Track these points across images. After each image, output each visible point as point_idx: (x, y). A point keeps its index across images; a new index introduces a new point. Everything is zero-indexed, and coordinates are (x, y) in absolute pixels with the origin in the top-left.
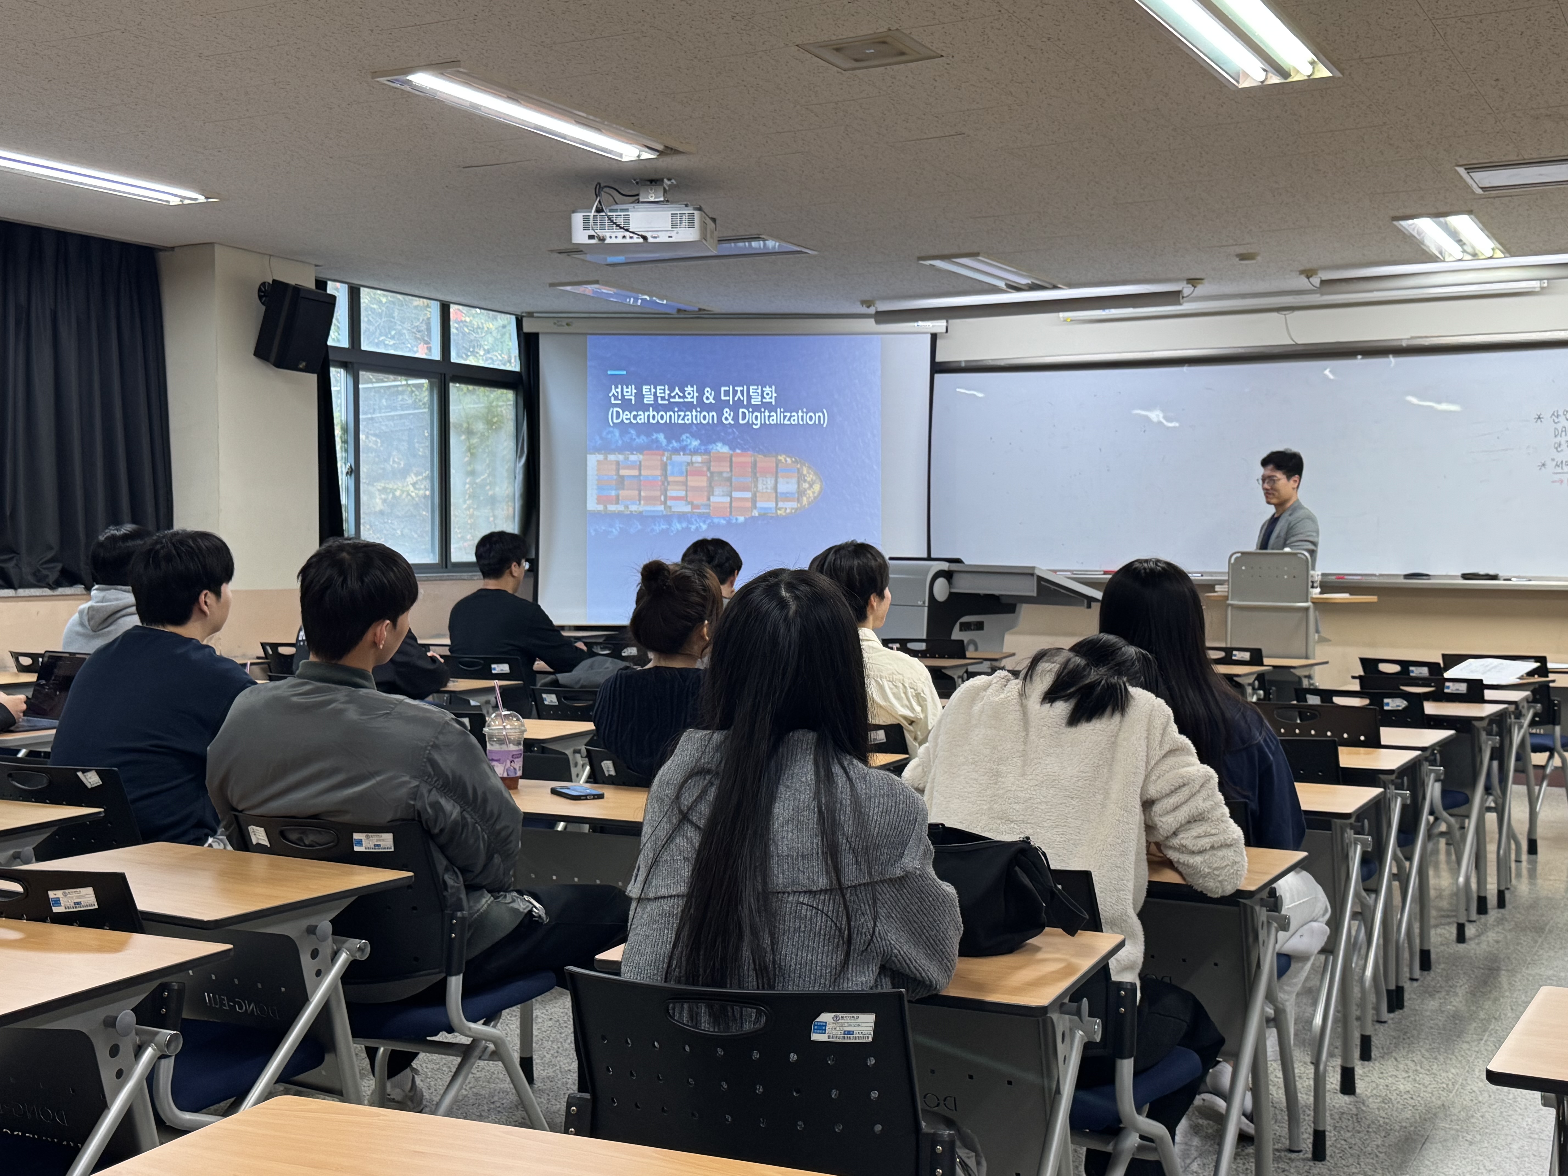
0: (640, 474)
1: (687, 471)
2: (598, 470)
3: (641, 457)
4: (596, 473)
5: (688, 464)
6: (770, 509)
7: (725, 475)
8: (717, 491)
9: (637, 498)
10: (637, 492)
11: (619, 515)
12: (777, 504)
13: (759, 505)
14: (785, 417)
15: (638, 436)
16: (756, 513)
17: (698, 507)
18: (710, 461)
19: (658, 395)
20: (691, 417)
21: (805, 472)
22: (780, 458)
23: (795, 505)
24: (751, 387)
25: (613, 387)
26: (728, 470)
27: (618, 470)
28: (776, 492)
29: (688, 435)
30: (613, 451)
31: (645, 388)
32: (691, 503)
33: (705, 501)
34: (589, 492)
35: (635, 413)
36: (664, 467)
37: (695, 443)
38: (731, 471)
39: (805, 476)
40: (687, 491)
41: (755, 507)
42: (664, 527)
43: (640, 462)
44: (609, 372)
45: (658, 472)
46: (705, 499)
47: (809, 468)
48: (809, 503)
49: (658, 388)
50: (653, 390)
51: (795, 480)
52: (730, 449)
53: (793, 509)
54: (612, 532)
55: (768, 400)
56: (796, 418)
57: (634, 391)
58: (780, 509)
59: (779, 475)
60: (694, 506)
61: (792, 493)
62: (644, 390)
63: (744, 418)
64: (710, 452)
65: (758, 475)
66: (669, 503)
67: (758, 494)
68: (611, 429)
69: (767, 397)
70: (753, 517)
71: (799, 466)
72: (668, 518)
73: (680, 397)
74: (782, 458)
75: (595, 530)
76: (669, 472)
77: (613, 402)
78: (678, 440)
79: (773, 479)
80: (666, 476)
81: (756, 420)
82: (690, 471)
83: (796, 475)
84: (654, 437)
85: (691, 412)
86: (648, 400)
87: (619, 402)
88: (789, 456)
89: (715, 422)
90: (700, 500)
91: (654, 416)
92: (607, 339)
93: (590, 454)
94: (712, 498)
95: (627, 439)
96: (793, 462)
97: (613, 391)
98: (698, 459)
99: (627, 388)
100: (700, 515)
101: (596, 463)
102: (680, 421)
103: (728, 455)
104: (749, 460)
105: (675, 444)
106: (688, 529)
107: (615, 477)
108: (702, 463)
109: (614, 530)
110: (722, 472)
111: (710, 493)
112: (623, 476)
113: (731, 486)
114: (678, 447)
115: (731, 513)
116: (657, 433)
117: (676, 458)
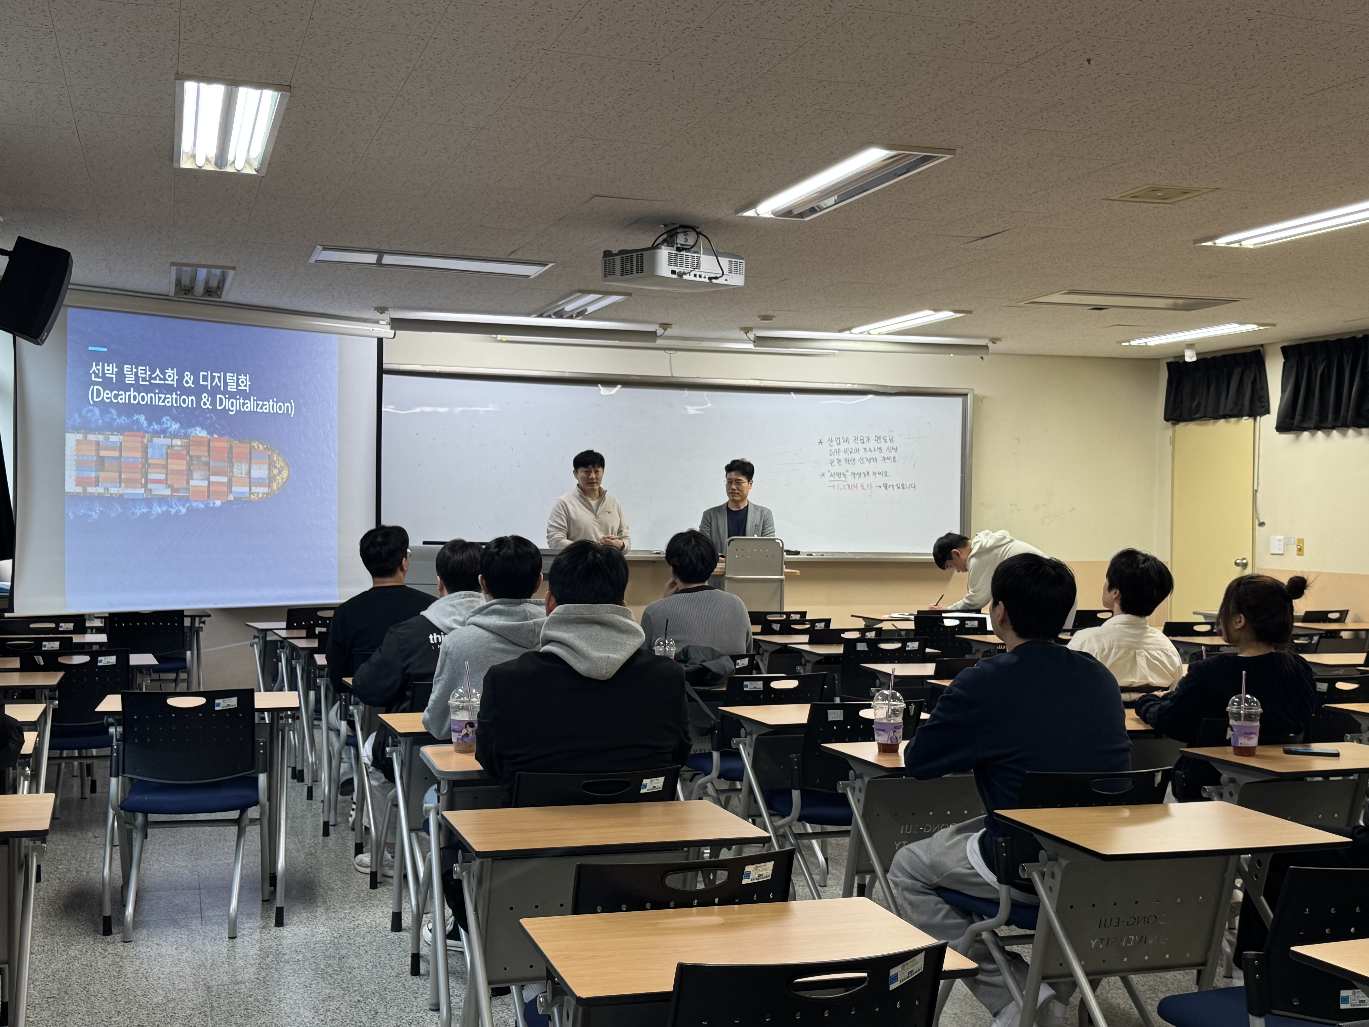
0: (121, 456)
1: (167, 454)
2: (77, 450)
3: (121, 437)
4: (75, 453)
5: (169, 447)
6: (244, 493)
7: (204, 459)
8: (196, 475)
9: (118, 480)
10: (117, 474)
11: (99, 497)
12: (250, 489)
13: (234, 489)
14: (258, 405)
15: (119, 416)
16: (231, 497)
17: (177, 490)
18: (190, 446)
19: (140, 375)
20: (171, 400)
21: (275, 459)
22: (253, 444)
23: (265, 490)
24: (228, 374)
25: (94, 363)
26: (207, 454)
27: (98, 451)
28: (250, 477)
29: (168, 418)
30: (93, 431)
31: (126, 368)
32: (171, 487)
33: (184, 485)
34: (67, 473)
35: (116, 392)
37: (176, 426)
38: (209, 455)
39: (275, 462)
40: (167, 474)
41: (231, 492)
42: (145, 510)
44: (90, 348)
45: (139, 455)
46: (185, 482)
47: (279, 454)
48: (278, 489)
49: (140, 368)
50: (134, 370)
51: (266, 466)
52: (208, 433)
53: (264, 493)
54: (91, 515)
55: (243, 388)
56: (268, 407)
57: (115, 370)
58: (253, 494)
59: (253, 461)
60: (174, 490)
61: (263, 479)
62: (125, 369)
63: (221, 405)
64: (189, 436)
65: (233, 460)
66: (150, 486)
67: (233, 479)
68: (91, 408)
69: (242, 385)
70: (229, 501)
71: (270, 453)
72: (148, 501)
73: (160, 379)
74: (255, 444)
75: (74, 513)
76: (149, 456)
77: (94, 379)
78: (159, 423)
79: (247, 464)
80: (146, 459)
81: (233, 406)
82: (170, 453)
83: (268, 462)
84: (135, 418)
85: (172, 395)
86: (130, 380)
87: (100, 380)
88: (261, 444)
89: (195, 406)
90: (180, 484)
91: (135, 396)
92: (87, 313)
93: (68, 432)
94: (191, 481)
95: (107, 419)
96: (264, 449)
97: (94, 368)
98: (178, 442)
99: (108, 366)
100: (180, 499)
101: (75, 443)
102: (160, 404)
103: (206, 440)
104: (226, 445)
105: (156, 426)
106: (168, 512)
107: (95, 458)
108: (181, 446)
109: (93, 513)
110: (201, 456)
111: (190, 477)
112: (103, 457)
113: (209, 471)
114: (159, 429)
115: (209, 497)
116: (138, 414)
117: (156, 440)
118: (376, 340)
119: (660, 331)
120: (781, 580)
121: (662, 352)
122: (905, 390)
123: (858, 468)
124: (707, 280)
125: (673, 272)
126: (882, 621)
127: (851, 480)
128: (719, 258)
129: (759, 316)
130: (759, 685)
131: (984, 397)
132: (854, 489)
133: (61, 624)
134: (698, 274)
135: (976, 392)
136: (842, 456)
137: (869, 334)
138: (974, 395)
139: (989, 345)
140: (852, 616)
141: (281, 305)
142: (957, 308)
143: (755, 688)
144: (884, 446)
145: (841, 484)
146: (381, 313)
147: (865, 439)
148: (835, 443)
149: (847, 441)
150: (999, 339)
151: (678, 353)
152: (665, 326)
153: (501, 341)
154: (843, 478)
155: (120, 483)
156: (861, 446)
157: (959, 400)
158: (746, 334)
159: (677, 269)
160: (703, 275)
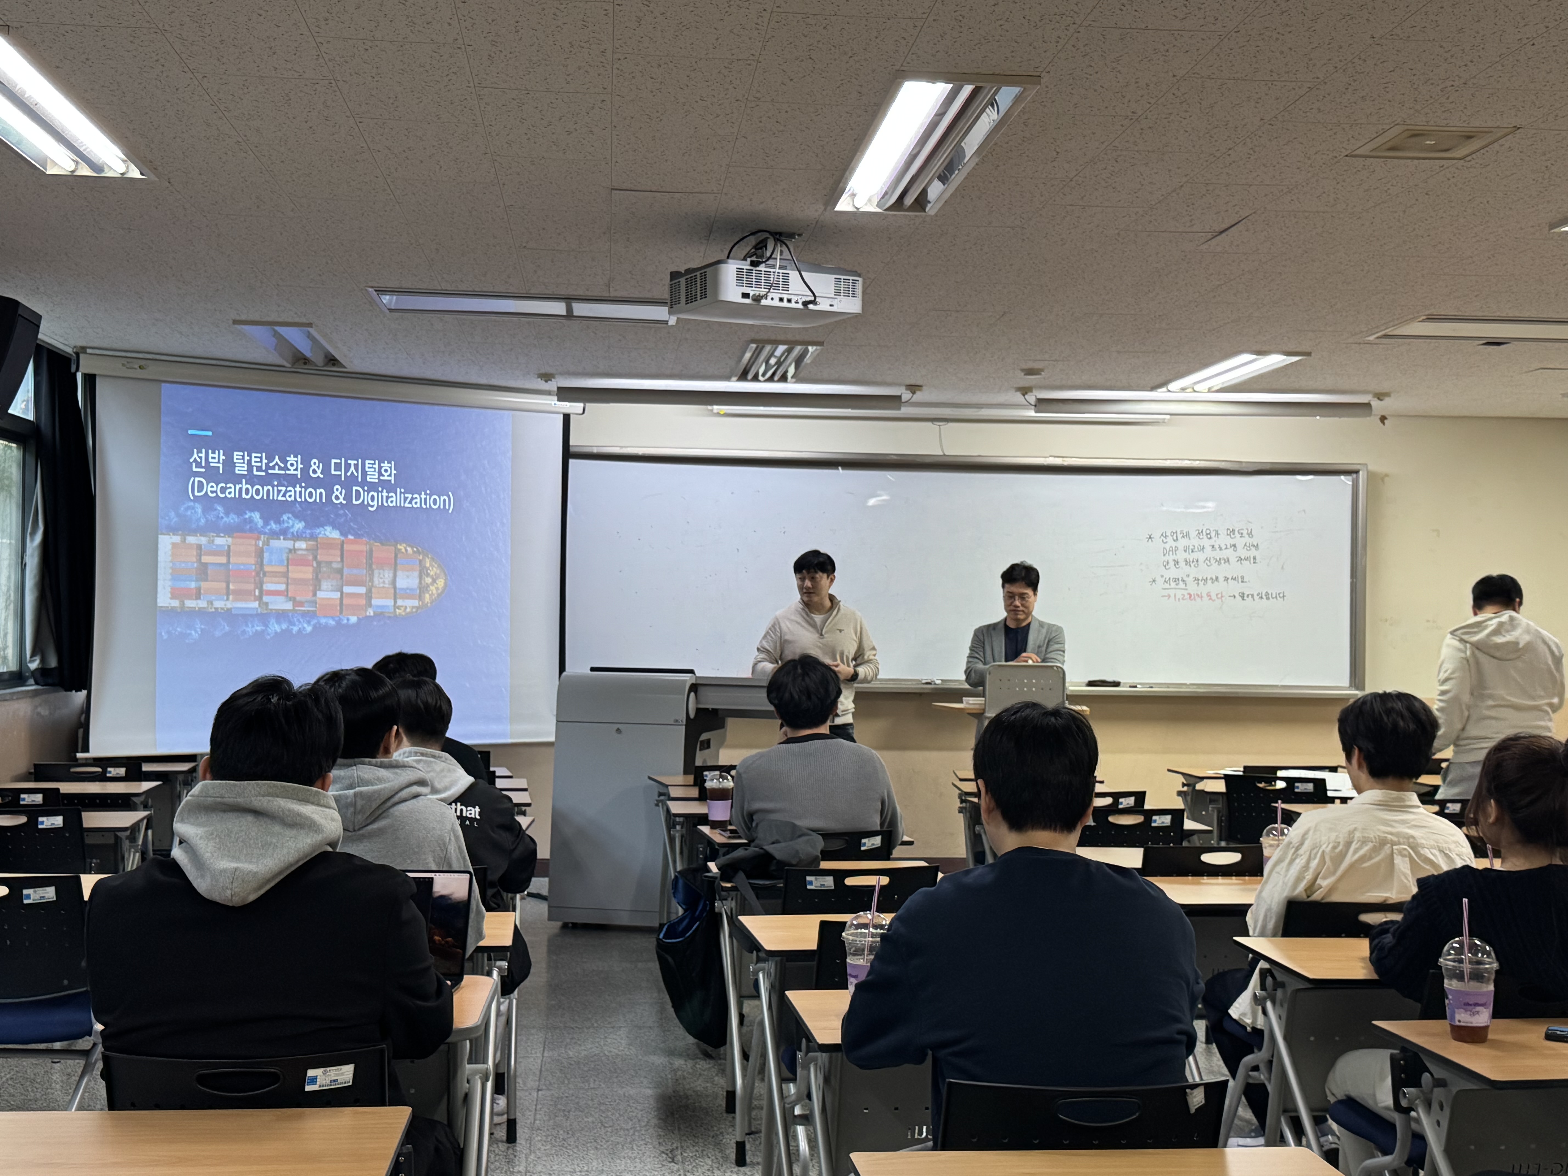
0: (229, 562)
1: (288, 560)
2: (173, 555)
3: (230, 540)
4: (170, 559)
5: (290, 550)
6: (387, 607)
7: (335, 565)
8: (325, 585)
9: (225, 591)
10: (224, 585)
11: (201, 612)
12: (395, 602)
13: (374, 602)
14: (406, 499)
15: (227, 514)
16: (370, 612)
17: (301, 604)
18: (317, 549)
19: (253, 464)
20: (293, 493)
21: (428, 565)
22: (399, 547)
23: (416, 603)
24: (367, 462)
25: (195, 451)
26: (339, 559)
27: (199, 556)
28: (395, 588)
29: (290, 515)
30: (194, 532)
31: (237, 455)
32: (293, 600)
33: (309, 597)
34: (160, 583)
35: (224, 485)
36: (260, 554)
37: (299, 526)
38: (342, 560)
39: (428, 569)
40: (287, 584)
41: (370, 605)
42: (259, 628)
43: (229, 547)
44: (190, 432)
45: (252, 560)
46: (311, 594)
47: (433, 559)
48: (432, 602)
49: (254, 455)
50: (247, 458)
51: (416, 574)
52: (342, 534)
53: (413, 607)
54: (190, 634)
55: (386, 478)
56: (419, 500)
57: (222, 457)
58: (399, 608)
59: (399, 567)
60: (296, 603)
61: (412, 589)
62: (235, 457)
63: (357, 499)
64: (317, 537)
65: (374, 567)
66: (266, 599)
67: (373, 590)
68: (192, 504)
69: (386, 474)
70: (368, 617)
71: (421, 558)
72: (264, 617)
73: (280, 468)
74: (401, 547)
75: (168, 632)
76: (265, 561)
77: (194, 469)
78: (278, 521)
79: (392, 572)
80: (261, 565)
81: (373, 501)
82: (293, 559)
83: (418, 568)
84: (247, 516)
85: (294, 487)
86: (241, 469)
87: (203, 470)
88: (409, 546)
89: (324, 500)
90: (304, 596)
91: (247, 490)
92: (187, 390)
93: (162, 534)
94: (318, 593)
95: (211, 517)
96: (414, 552)
97: (195, 456)
98: (302, 545)
99: (213, 453)
100: (304, 614)
101: (170, 547)
102: (280, 498)
103: (339, 542)
104: (364, 548)
105: (274, 526)
106: (288, 631)
107: (195, 565)
108: (306, 550)
109: (193, 632)
110: (331, 562)
111: (317, 587)
112: (206, 564)
113: (341, 579)
114: (278, 530)
115: (341, 612)
116: (252, 510)
117: (275, 543)
118: (561, 416)
119: (906, 396)
121: (929, 424)
122: (1268, 467)
123: (1204, 571)
124: (800, 306)
125: (745, 295)
127: (1193, 588)
130: (829, 882)
131: (1387, 475)
132: (1198, 599)
134: (785, 297)
135: (1370, 468)
136: (1181, 556)
137: (1195, 391)
138: (1368, 472)
139: (1373, 403)
142: (1292, 348)
143: (823, 885)
144: (1240, 542)
145: (1179, 594)
146: (546, 381)
147: (1213, 534)
148: (1170, 539)
149: (1187, 535)
150: (1387, 394)
151: (951, 425)
152: (913, 388)
153: (718, 414)
154: (1182, 585)
155: (228, 595)
156: (1206, 542)
157: (1346, 480)
158: (1024, 395)
159: (752, 292)
160: (794, 299)
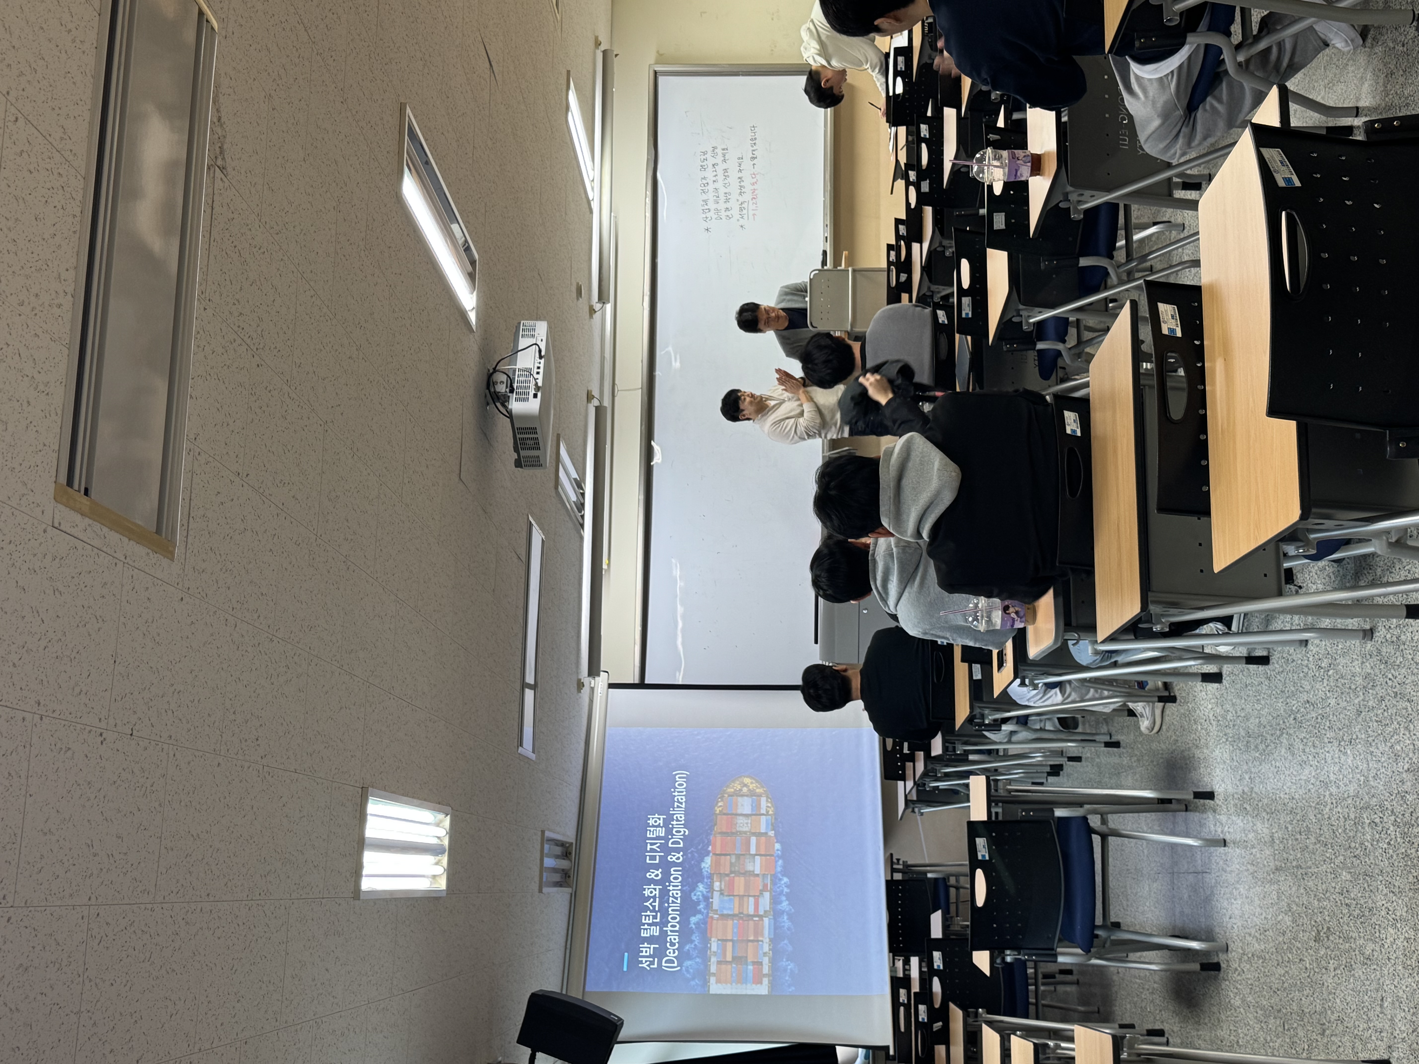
0: (732, 940)
1: (729, 896)
2: (726, 982)
3: (713, 939)
4: (729, 985)
5: (722, 894)
6: (767, 821)
7: (733, 860)
8: (749, 867)
9: (756, 943)
10: (750, 944)
11: (773, 961)
12: (763, 814)
13: (763, 830)
14: (678, 807)
15: (692, 941)
16: (772, 833)
17: (765, 886)
18: (720, 873)
19: (651, 921)
20: (675, 891)
21: (732, 790)
22: (718, 812)
23: (763, 800)
24: (648, 836)
25: (640, 965)
26: (728, 857)
27: (727, 962)
28: (751, 815)
29: (693, 894)
30: (707, 967)
32: (761, 892)
33: (760, 879)
34: (749, 992)
35: (668, 944)
36: (724, 917)
37: (701, 887)
38: (729, 855)
39: (735, 790)
40: (749, 896)
41: (766, 833)
42: (785, 917)
43: (719, 940)
44: (625, 969)
45: (730, 922)
46: (757, 878)
47: (728, 787)
48: (763, 787)
49: (643, 921)
50: (646, 926)
51: (740, 799)
52: (708, 855)
53: (767, 801)
54: (791, 969)
55: (661, 822)
56: (680, 796)
57: (646, 945)
58: (767, 812)
59: (734, 812)
60: (765, 888)
61: (752, 802)
62: (645, 935)
63: (679, 843)
64: (711, 874)
65: (734, 831)
66: (761, 913)
67: (753, 831)
68: (684, 968)
69: (658, 822)
70: (775, 835)
71: (726, 795)
72: (776, 914)
73: (655, 901)
74: (718, 810)
75: (790, 986)
76: (730, 913)
77: (655, 966)
78: (698, 903)
79: (738, 817)
80: (734, 915)
81: (680, 831)
82: (729, 892)
83: (735, 797)
84: (694, 926)
85: (670, 890)
86: (655, 931)
87: (656, 959)
88: (717, 804)
89: (680, 868)
90: (759, 883)
91: (672, 926)
93: (709, 991)
94: (756, 873)
95: (695, 953)
96: (722, 800)
97: (644, 965)
98: (717, 885)
99: (642, 952)
100: (774, 883)
101: (719, 985)
102: (679, 901)
103: (714, 857)
104: (719, 838)
105: (701, 906)
106: (788, 896)
107: (734, 965)
108: (721, 882)
109: (789, 967)
110: (731, 863)
111: (752, 874)
112: (733, 957)
113: (745, 854)
114: (705, 903)
115: (772, 855)
116: (689, 924)
117: (715, 906)
118: (610, 690)
119: (595, 402)
120: (854, 271)
121: (616, 399)
122: (652, 139)
123: (734, 189)
124: (542, 361)
125: (535, 396)
126: (897, 161)
127: (747, 197)
128: (520, 349)
129: (578, 299)
130: (966, 301)
131: (658, 52)
132: (756, 192)
133: (901, 1001)
134: (536, 370)
135: (652, 62)
136: (722, 206)
137: (593, 180)
138: (656, 64)
139: (603, 49)
140: (892, 193)
141: (578, 783)
142: (564, 87)
143: (969, 305)
144: (711, 161)
145: (752, 207)
146: (583, 686)
147: (704, 182)
148: (708, 215)
149: (705, 201)
150: (596, 38)
151: (617, 382)
152: (590, 397)
153: (609, 565)
154: (745, 205)
155: (758, 941)
156: (711, 187)
157: (661, 79)
158: (595, 312)
159: (532, 392)
160: (537, 365)
